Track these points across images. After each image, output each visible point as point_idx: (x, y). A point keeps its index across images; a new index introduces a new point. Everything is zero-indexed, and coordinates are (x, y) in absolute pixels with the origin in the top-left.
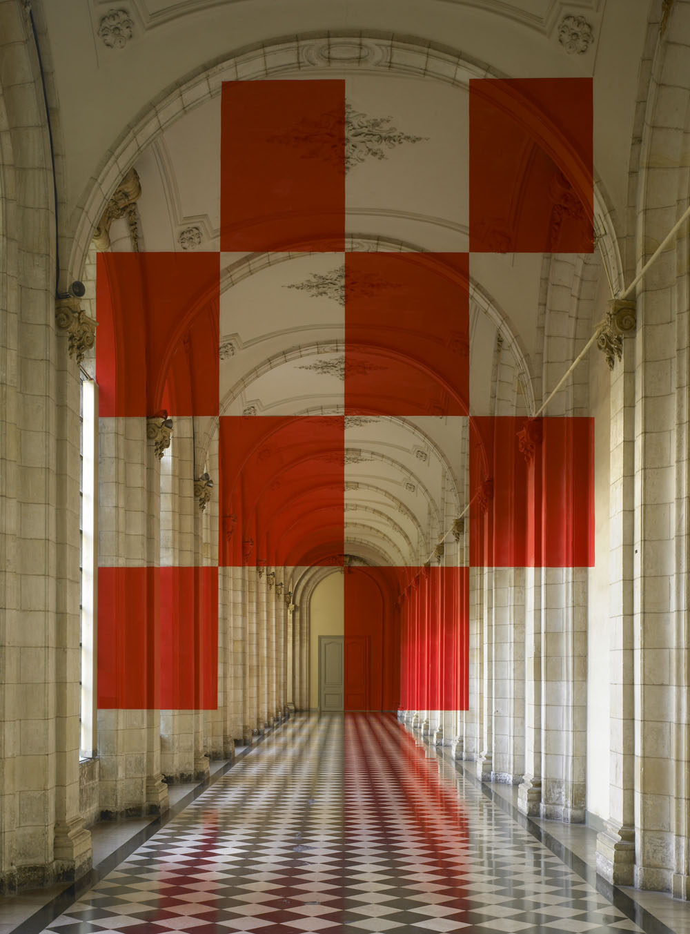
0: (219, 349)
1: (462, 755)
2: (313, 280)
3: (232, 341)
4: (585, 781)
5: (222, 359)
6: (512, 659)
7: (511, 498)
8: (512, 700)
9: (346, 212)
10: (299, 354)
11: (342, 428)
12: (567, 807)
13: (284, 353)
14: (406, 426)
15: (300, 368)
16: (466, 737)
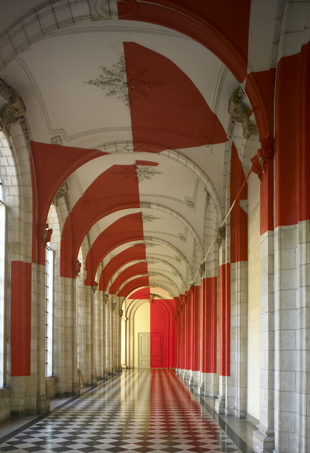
1: (224, 411)
16: (228, 397)
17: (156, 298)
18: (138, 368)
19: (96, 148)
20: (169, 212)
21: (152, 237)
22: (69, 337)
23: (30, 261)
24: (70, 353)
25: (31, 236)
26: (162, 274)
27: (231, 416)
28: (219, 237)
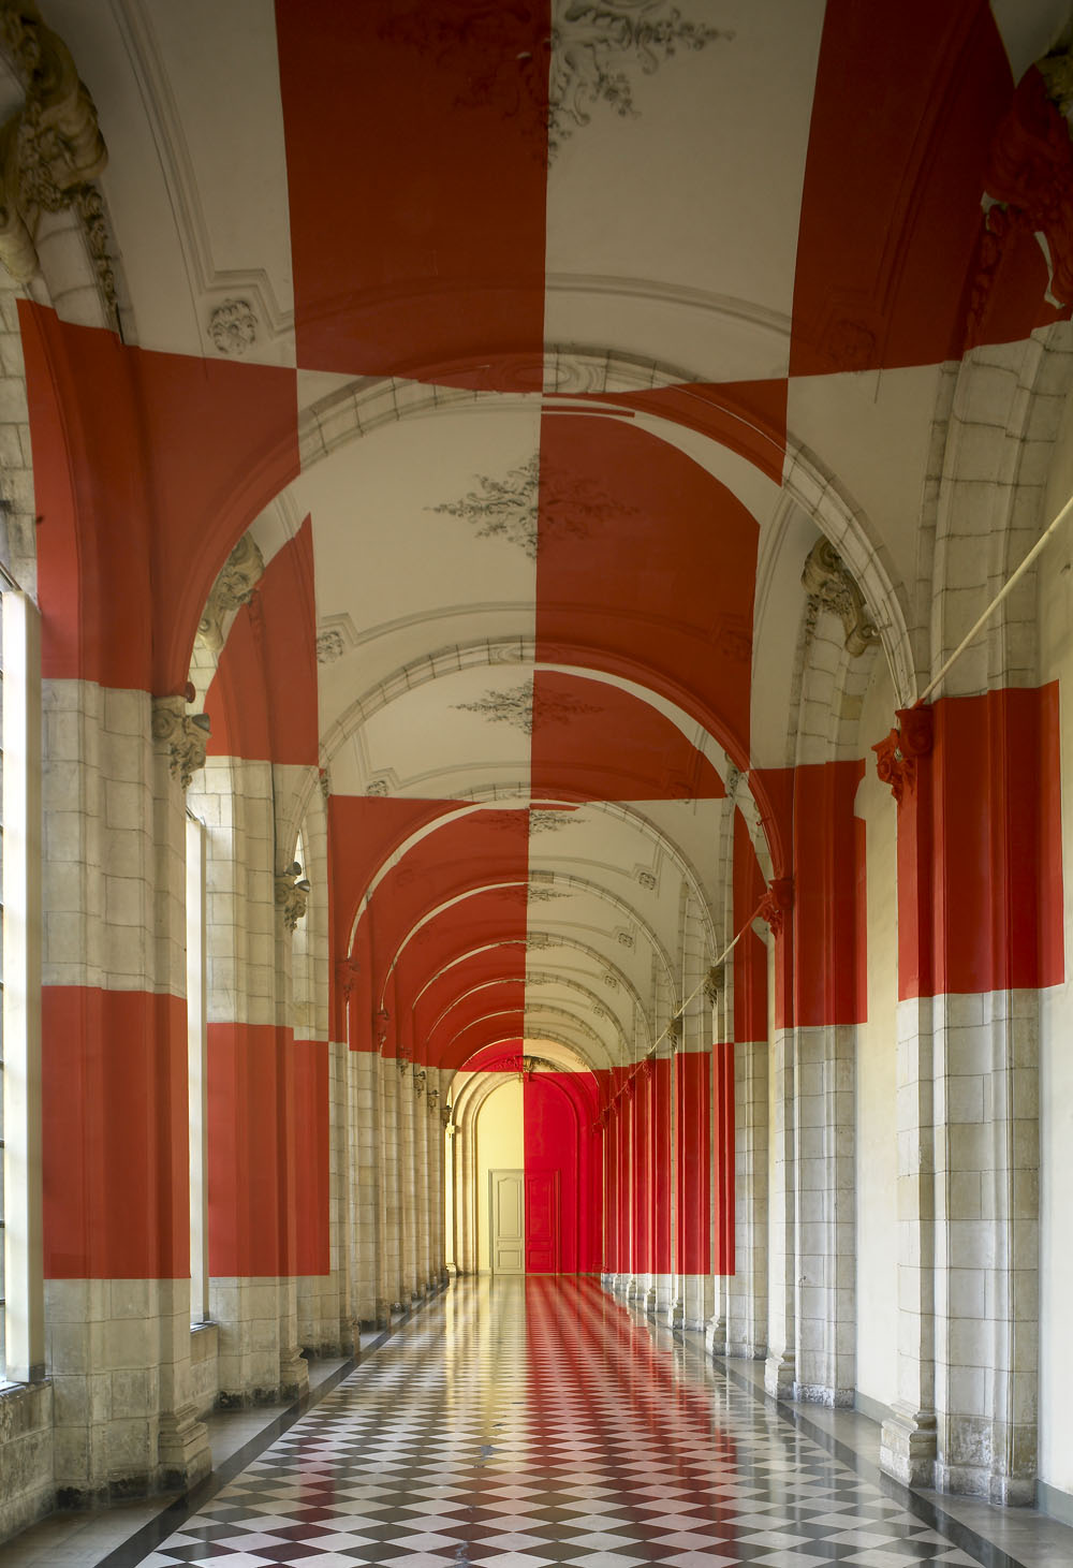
0: (315, 641)
1: (723, 1347)
2: (482, 493)
3: (338, 629)
4: (1036, 1420)
5: (321, 661)
6: (833, 1187)
7: (828, 903)
8: (833, 1258)
9: (547, 283)
10: (455, 663)
11: (526, 834)
12: (997, 1472)
13: (430, 657)
14: (630, 818)
15: (459, 708)
16: (731, 1318)
17: (540, 1069)
18: (490, 1272)
19: (454, 798)
20: (597, 892)
21: (547, 934)
22: (370, 1191)
23: (325, 1037)
24: (371, 1229)
25: (327, 986)
26: (563, 1012)
27: (737, 1355)
28: (713, 987)
